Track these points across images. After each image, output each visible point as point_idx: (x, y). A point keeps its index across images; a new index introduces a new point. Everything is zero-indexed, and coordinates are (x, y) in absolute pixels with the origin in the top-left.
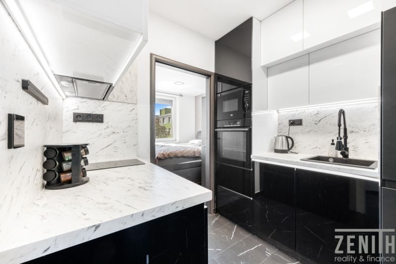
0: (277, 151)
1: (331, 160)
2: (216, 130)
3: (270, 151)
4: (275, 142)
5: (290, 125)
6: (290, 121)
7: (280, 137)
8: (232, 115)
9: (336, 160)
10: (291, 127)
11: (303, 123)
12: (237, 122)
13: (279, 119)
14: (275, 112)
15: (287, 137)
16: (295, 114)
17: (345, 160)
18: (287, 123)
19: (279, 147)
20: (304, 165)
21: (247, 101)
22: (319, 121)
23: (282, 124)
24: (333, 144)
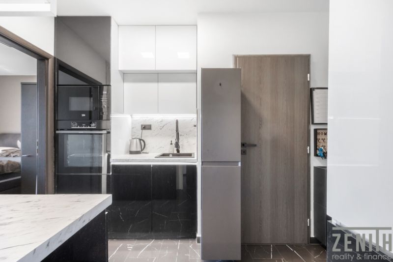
0: (131, 153)
1: (171, 155)
2: (57, 132)
3: (126, 153)
4: (130, 145)
5: (142, 129)
6: (142, 125)
7: (135, 140)
8: (84, 115)
9: (174, 155)
10: (144, 131)
11: (153, 127)
12: (91, 123)
13: (132, 123)
14: (129, 116)
15: (140, 140)
16: (146, 120)
17: (178, 154)
18: (140, 128)
19: (134, 149)
20: (158, 161)
21: (104, 102)
22: (163, 126)
23: (135, 127)
24: (172, 144)
